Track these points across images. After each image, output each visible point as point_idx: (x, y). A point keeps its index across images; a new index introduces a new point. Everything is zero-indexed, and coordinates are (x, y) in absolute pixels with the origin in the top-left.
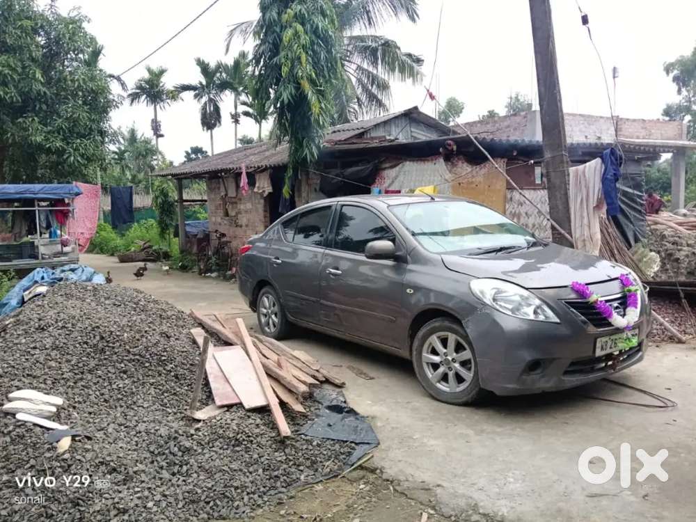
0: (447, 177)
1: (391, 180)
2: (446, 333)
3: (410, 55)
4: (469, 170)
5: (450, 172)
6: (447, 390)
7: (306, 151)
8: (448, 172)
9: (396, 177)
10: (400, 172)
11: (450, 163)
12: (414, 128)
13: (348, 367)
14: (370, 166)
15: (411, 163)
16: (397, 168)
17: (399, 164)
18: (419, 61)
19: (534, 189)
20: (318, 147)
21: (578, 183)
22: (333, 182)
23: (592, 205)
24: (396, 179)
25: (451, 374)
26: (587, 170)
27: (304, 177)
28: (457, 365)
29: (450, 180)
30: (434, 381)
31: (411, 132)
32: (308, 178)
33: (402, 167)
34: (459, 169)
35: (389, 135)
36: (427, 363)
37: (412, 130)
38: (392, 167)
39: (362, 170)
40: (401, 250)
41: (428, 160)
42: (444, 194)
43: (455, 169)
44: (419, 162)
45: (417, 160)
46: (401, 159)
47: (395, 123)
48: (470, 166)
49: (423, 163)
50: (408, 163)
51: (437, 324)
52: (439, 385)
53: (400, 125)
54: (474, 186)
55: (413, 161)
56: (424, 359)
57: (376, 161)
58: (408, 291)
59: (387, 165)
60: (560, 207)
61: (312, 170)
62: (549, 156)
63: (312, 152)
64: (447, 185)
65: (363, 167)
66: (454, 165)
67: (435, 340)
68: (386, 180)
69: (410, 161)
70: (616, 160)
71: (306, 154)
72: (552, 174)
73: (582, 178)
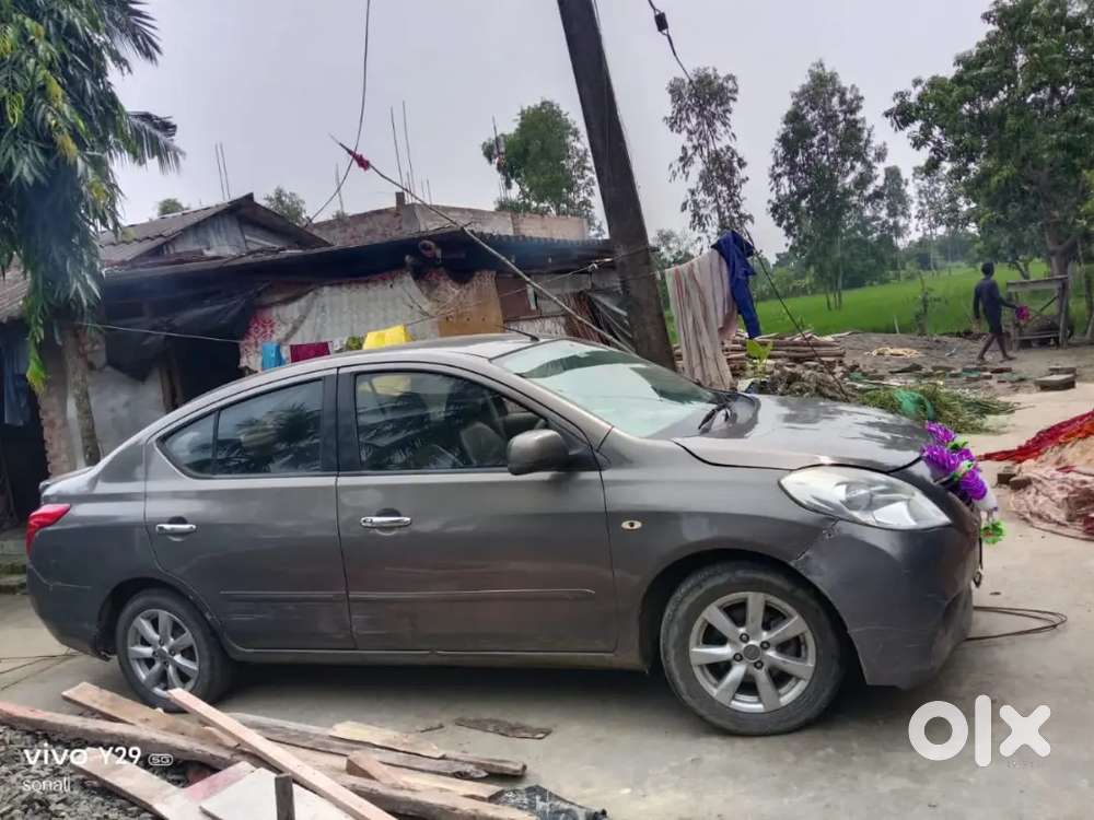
0: (426, 308)
1: (290, 326)
2: (741, 595)
3: (146, 117)
4: (457, 292)
5: (428, 296)
6: (759, 707)
7: (76, 285)
8: (426, 300)
9: (301, 321)
10: (308, 309)
11: (424, 283)
12: (249, 235)
13: (460, 723)
14: (238, 302)
15: (336, 290)
16: (303, 302)
17: (307, 293)
18: (167, 127)
19: (530, 320)
20: (97, 277)
21: (684, 292)
22: (147, 342)
23: (715, 325)
24: (302, 322)
25: (762, 676)
26: (696, 271)
27: (71, 340)
28: (771, 653)
29: (432, 313)
30: (724, 700)
31: (246, 241)
32: (79, 344)
33: (314, 298)
34: (442, 292)
35: (208, 249)
36: (701, 666)
37: (247, 237)
38: (287, 301)
39: (219, 311)
40: (575, 446)
41: (376, 282)
42: (424, 338)
43: (436, 292)
44: (353, 287)
45: (350, 283)
46: (309, 284)
47: (214, 228)
48: (457, 286)
49: (362, 287)
50: (326, 289)
51: (720, 581)
52: (736, 704)
53: (222, 229)
54: (465, 319)
55: (340, 284)
56: (694, 661)
57: (251, 292)
58: (626, 525)
59: (278, 298)
60: (653, 338)
61: (88, 323)
62: (623, 254)
63: (84, 287)
64: (428, 322)
65: (219, 307)
66: (432, 287)
67: (714, 615)
68: (276, 327)
69: (331, 285)
70: (742, 249)
71: (77, 290)
72: (632, 284)
73: (689, 283)
